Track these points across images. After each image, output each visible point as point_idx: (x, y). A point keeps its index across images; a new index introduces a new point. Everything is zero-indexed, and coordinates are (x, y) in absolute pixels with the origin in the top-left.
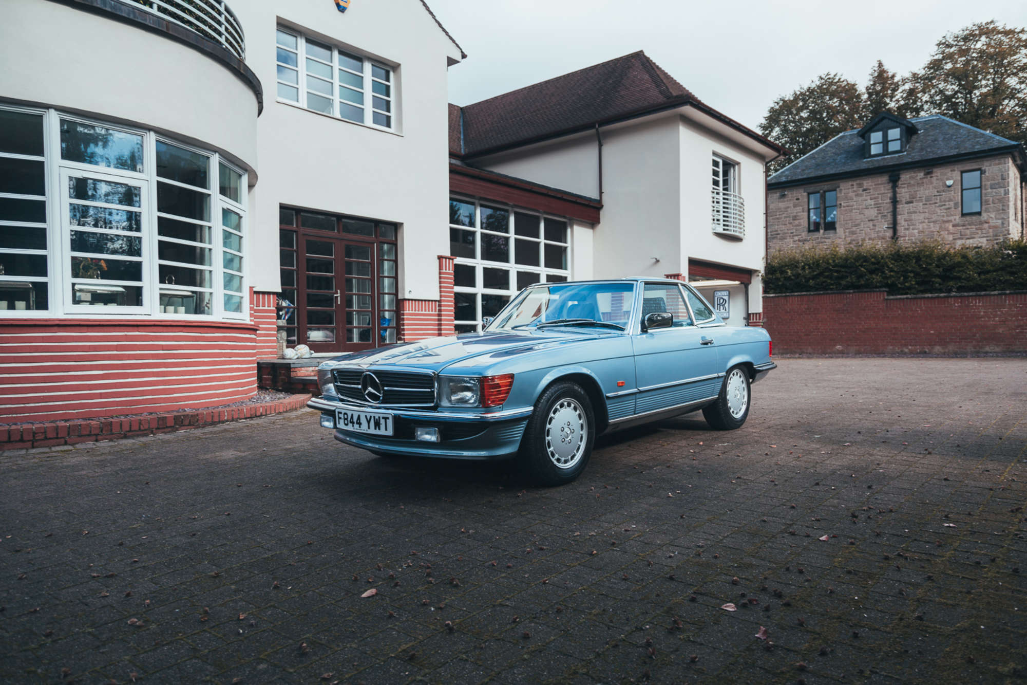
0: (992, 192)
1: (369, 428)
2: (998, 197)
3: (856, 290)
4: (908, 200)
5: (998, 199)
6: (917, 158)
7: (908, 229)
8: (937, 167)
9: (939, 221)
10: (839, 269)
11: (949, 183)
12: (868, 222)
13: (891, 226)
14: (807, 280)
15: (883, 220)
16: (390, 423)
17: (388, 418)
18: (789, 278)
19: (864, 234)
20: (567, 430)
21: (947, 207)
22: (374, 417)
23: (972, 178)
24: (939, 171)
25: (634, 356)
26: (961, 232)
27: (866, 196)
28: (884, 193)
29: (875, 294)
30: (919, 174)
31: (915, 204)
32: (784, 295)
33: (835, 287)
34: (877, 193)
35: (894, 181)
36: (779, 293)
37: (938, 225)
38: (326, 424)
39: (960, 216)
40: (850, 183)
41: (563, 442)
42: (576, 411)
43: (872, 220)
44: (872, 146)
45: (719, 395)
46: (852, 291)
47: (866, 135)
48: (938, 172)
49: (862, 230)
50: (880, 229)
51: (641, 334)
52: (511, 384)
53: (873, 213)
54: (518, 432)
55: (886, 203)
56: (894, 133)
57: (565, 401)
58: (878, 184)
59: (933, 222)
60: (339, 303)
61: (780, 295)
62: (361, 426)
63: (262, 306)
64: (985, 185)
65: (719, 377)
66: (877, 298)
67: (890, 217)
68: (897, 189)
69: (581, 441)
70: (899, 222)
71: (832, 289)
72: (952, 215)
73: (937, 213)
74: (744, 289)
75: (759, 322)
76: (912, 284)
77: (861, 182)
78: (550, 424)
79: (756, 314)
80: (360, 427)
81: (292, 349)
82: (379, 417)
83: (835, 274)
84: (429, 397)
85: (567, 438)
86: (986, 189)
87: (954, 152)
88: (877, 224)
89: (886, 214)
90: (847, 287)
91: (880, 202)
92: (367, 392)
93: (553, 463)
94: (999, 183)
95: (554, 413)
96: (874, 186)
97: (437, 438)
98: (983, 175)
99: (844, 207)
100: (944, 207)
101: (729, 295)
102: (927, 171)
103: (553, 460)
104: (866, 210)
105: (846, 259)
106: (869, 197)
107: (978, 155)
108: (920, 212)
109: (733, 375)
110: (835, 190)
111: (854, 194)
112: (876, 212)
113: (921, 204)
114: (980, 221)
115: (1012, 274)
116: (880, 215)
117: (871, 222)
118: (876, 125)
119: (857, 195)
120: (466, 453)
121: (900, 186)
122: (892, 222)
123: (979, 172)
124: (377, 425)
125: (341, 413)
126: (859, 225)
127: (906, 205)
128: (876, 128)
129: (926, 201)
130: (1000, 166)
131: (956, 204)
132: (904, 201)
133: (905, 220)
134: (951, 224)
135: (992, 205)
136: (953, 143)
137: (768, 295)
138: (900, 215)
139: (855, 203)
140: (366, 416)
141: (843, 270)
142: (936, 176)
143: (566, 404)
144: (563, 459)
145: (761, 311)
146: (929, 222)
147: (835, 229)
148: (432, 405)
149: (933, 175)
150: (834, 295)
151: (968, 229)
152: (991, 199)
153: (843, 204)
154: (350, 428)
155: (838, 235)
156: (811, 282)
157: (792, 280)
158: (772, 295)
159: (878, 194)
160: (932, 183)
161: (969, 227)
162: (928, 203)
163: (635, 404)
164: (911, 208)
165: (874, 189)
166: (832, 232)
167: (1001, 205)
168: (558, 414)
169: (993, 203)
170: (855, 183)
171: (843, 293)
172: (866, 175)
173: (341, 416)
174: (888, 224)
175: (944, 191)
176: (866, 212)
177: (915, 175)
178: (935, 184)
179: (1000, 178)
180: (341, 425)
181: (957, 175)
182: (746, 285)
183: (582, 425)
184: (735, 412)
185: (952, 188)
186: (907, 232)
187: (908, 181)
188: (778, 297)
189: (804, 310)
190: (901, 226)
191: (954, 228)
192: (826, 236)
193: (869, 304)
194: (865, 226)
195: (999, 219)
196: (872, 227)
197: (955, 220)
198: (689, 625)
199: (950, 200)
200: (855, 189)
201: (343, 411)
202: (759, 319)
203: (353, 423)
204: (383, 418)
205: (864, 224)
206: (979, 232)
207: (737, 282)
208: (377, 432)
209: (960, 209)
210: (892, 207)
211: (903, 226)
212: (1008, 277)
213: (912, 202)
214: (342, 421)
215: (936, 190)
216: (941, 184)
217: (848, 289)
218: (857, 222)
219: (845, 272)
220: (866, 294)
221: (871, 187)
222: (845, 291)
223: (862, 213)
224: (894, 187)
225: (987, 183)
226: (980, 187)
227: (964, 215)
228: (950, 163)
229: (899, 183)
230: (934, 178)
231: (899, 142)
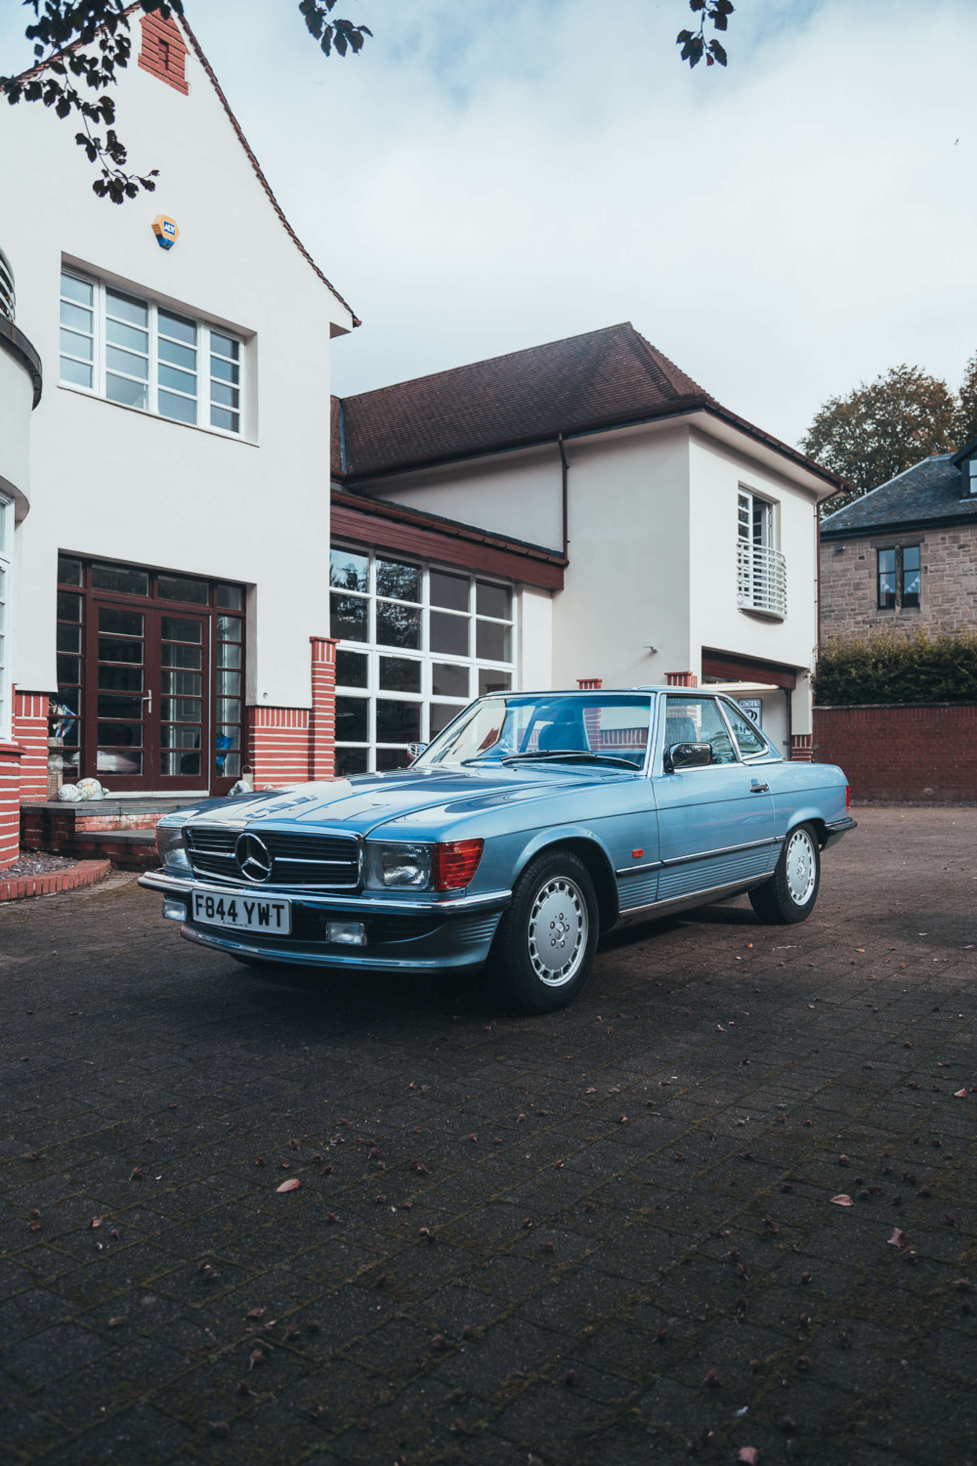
1: (250, 922)
3: (954, 703)
10: (928, 668)
12: (966, 596)
14: (881, 686)
16: (286, 914)
17: (283, 907)
18: (852, 682)
19: (960, 615)
20: (558, 926)
22: (259, 905)
25: (656, 810)
27: (964, 556)
32: (845, 707)
33: (922, 697)
36: (838, 704)
38: (173, 914)
40: (940, 536)
41: (553, 945)
42: (572, 896)
43: (972, 593)
44: (972, 480)
45: (775, 870)
46: (947, 704)
47: (963, 463)
49: (958, 609)
51: (664, 776)
52: (479, 855)
53: (974, 582)
54: (487, 930)
57: (555, 880)
60: (150, 711)
61: (839, 707)
62: (236, 918)
63: (26, 715)
65: (776, 842)
69: (579, 943)
71: (917, 700)
74: (784, 697)
75: (808, 750)
77: (956, 535)
78: (534, 917)
79: (803, 736)
80: (234, 920)
81: (73, 786)
82: (268, 905)
83: (923, 677)
84: (349, 874)
85: (559, 938)
90: (941, 698)
92: (244, 865)
93: (538, 977)
95: (541, 900)
96: (975, 542)
97: (363, 939)
99: (931, 572)
101: (762, 707)
103: (538, 972)
104: (964, 578)
105: (940, 655)
106: (968, 558)
109: (796, 838)
110: (918, 546)
111: (946, 552)
117: (971, 596)
119: (949, 555)
120: (402, 963)
124: (264, 917)
125: (202, 897)
126: (953, 600)
137: (820, 707)
139: (947, 566)
140: (245, 903)
141: (934, 671)
143: (557, 885)
144: (552, 972)
145: (810, 731)
147: (917, 605)
148: (353, 886)
150: (921, 710)
153: (929, 568)
154: (216, 921)
155: (922, 615)
156: (887, 689)
157: (858, 684)
158: (827, 708)
163: (658, 886)
165: (974, 545)
166: (912, 609)
168: (546, 901)
170: (947, 536)
171: (936, 706)
172: (964, 524)
173: (200, 901)
176: (965, 581)
180: (201, 917)
182: (787, 692)
183: (580, 918)
184: (798, 896)
188: (837, 710)
189: (876, 731)
192: (904, 615)
193: (973, 724)
194: (963, 602)
196: (972, 604)
198: (787, 1229)
200: (947, 545)
201: (206, 895)
202: (808, 745)
203: (222, 913)
204: (274, 906)
205: (961, 599)
207: (774, 687)
208: (263, 929)
214: (203, 911)
217: (942, 701)
218: (951, 595)
219: (938, 674)
220: (969, 708)
221: (971, 543)
222: (938, 703)
223: (958, 583)
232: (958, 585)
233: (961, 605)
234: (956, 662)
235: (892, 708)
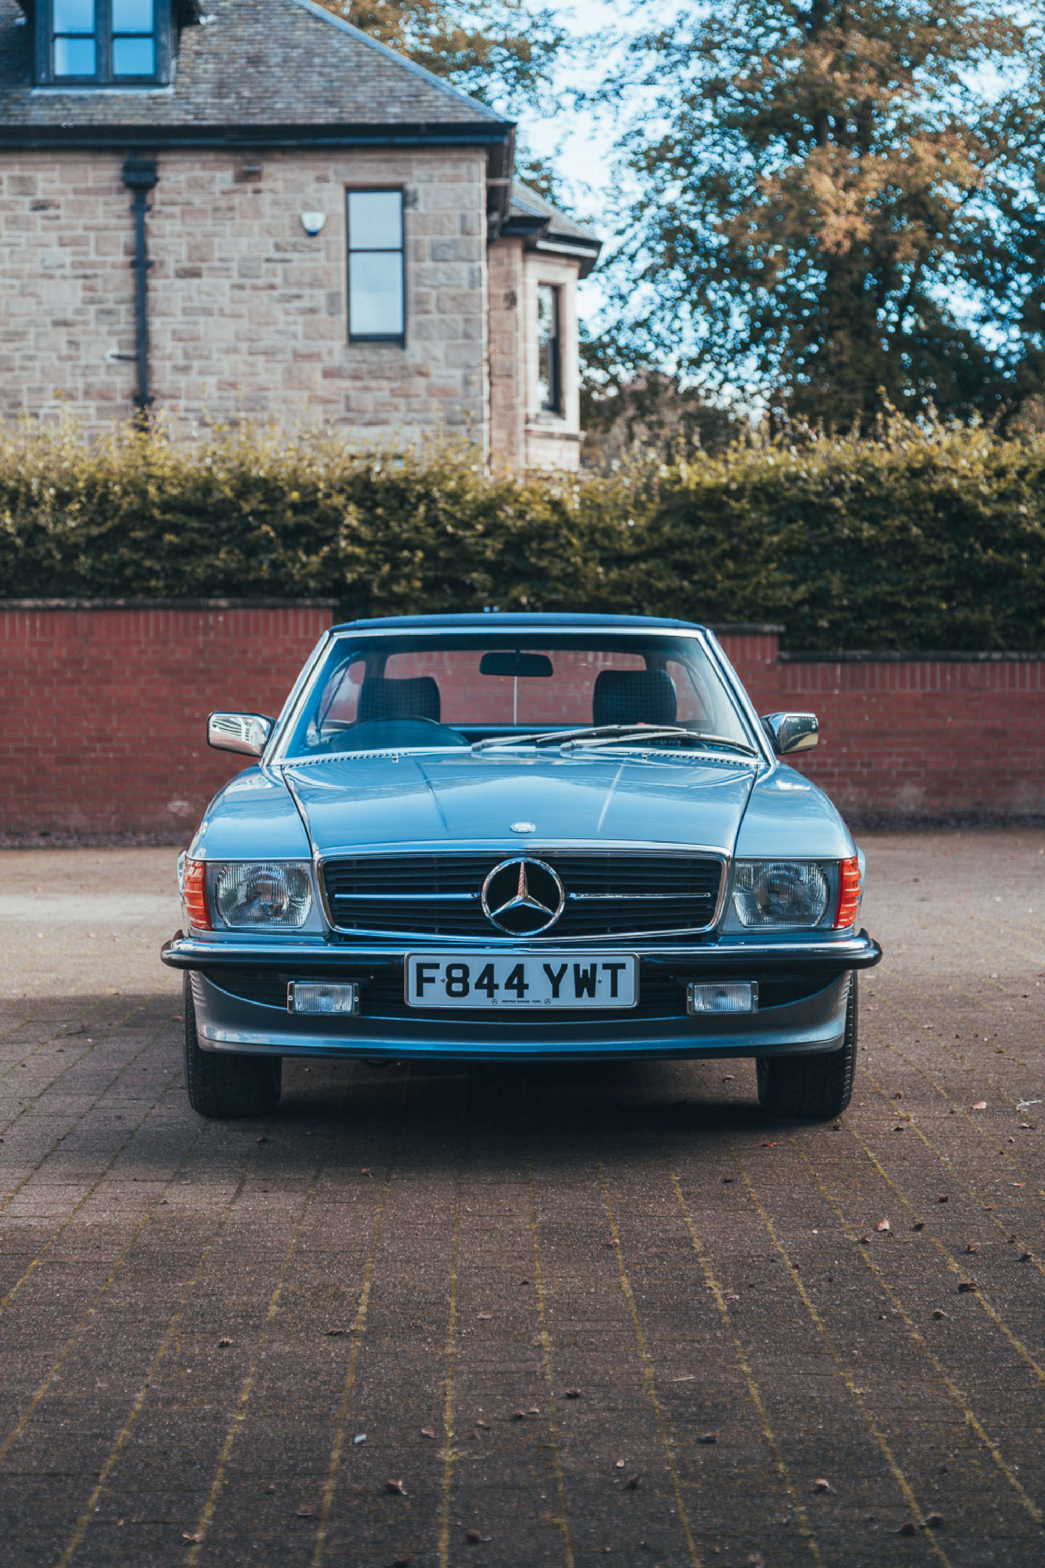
0: (435, 271)
2: (453, 291)
3: (239, 601)
4: (186, 264)
5: (454, 299)
6: (212, 118)
7: (185, 369)
8: (273, 160)
9: (281, 351)
11: (313, 220)
12: (49, 328)
13: (131, 352)
14: (71, 552)
15: (104, 329)
16: (628, 979)
17: (623, 966)
19: (38, 375)
21: (306, 303)
22: (577, 967)
23: (377, 217)
24: (280, 175)
26: (347, 398)
27: (45, 229)
28: (106, 228)
29: (301, 615)
30: (218, 175)
31: (205, 282)
33: (161, 584)
34: (81, 222)
35: (140, 186)
37: (279, 368)
39: (344, 341)
43: (65, 324)
44: (60, 44)
46: (223, 603)
48: (280, 177)
49: (31, 358)
50: (94, 362)
53: (66, 296)
55: (114, 266)
56: (134, 9)
58: (88, 192)
59: (265, 353)
62: (525, 992)
64: (417, 243)
66: (306, 631)
67: (125, 319)
68: (148, 219)
70: (155, 340)
71: (149, 592)
72: (322, 337)
73: (276, 323)
76: (413, 589)
77: (27, 174)
80: (519, 995)
82: (594, 967)
83: (169, 538)
86: (418, 260)
87: (324, 116)
88: (83, 339)
89: (110, 305)
90: (209, 588)
91: (93, 257)
94: (453, 245)
96: (71, 197)
97: (752, 1004)
98: (409, 211)
100: (296, 304)
102: (246, 168)
104: (45, 282)
106: (53, 236)
107: (398, 140)
108: (222, 314)
112: (80, 294)
113: (226, 284)
114: (403, 368)
115: (684, 570)
116: (92, 309)
117: (63, 330)
121: (157, 207)
122: (131, 337)
123: (396, 197)
124: (585, 983)
126: (19, 335)
127: (180, 283)
129: (242, 275)
130: (459, 187)
131: (332, 298)
132: (171, 267)
133: (178, 338)
134: (318, 367)
135: (435, 316)
136: (316, 83)
138: (163, 314)
140: (547, 968)
141: (195, 524)
142: (273, 191)
146: (251, 354)
148: (710, 928)
149: (262, 185)
150: (161, 614)
151: (367, 389)
152: (434, 294)
154: (477, 1001)
156: (84, 562)
157: (14, 548)
159: (86, 228)
160: (258, 213)
161: (372, 383)
162: (247, 282)
164: (195, 295)
165: (69, 204)
167: (459, 317)
169: (441, 311)
170: (5, 175)
171: (198, 609)
172: (44, 149)
173: (427, 973)
174: (120, 345)
175: (295, 248)
176: (44, 288)
177: (206, 174)
178: (267, 220)
179: (457, 226)
181: (333, 192)
185: (320, 241)
186: (183, 381)
187: (185, 196)
189: (56, 665)
190: (162, 358)
191: (327, 382)
193: (280, 650)
194: (43, 343)
195: (455, 366)
196: (65, 350)
197: (330, 353)
199: (314, 283)
201: (446, 962)
203: (489, 988)
204: (606, 966)
205: (38, 335)
206: (401, 402)
209: (344, 317)
210: (131, 282)
211: (170, 357)
212: (675, 582)
213: (195, 274)
214: (440, 987)
215: (271, 241)
216: (287, 221)
217: (209, 596)
218: (16, 324)
219: (201, 532)
220: (271, 615)
221: (61, 200)
222: (203, 601)
223: (32, 294)
224: (140, 208)
225: (423, 239)
226: (403, 251)
227: (354, 340)
228: (315, 149)
229: (157, 196)
230: (266, 198)
231: (149, 43)
232: (33, 300)
233: (38, 349)
234: (247, 508)
235: (95, 609)
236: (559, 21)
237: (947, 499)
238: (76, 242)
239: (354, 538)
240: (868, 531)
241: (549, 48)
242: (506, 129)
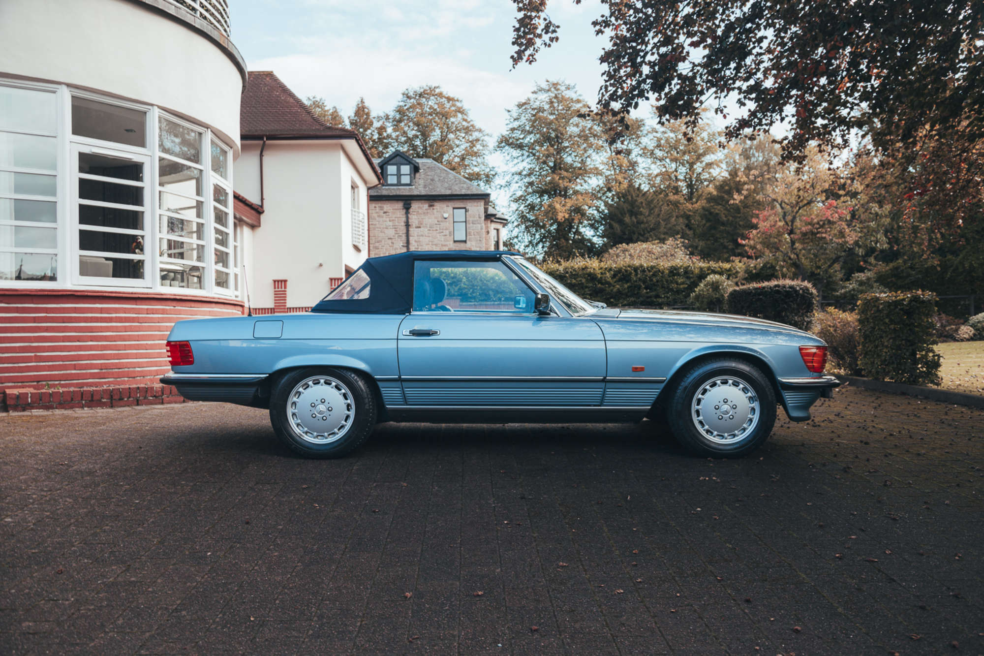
0: (473, 226)
2: (477, 231)
4: (418, 225)
6: (423, 193)
7: (417, 248)
8: (437, 202)
9: (439, 244)
11: (446, 215)
12: (387, 240)
13: (405, 245)
15: (400, 240)
19: (385, 250)
21: (444, 234)
23: (460, 214)
27: (386, 218)
28: (400, 217)
30: (425, 206)
31: (422, 229)
35: (407, 208)
37: (438, 248)
39: (453, 242)
43: (391, 239)
44: (389, 176)
47: (385, 166)
48: (438, 205)
49: (383, 246)
50: (397, 247)
53: (391, 232)
55: (401, 226)
56: (406, 169)
58: (396, 209)
67: (404, 238)
68: (409, 215)
70: (411, 242)
72: (448, 241)
73: (438, 238)
77: (382, 206)
86: (469, 224)
87: (448, 192)
88: (395, 242)
89: (401, 234)
91: (397, 224)
94: (477, 220)
96: (392, 210)
98: (467, 213)
100: (442, 234)
102: (431, 204)
104: (386, 229)
106: (388, 219)
107: (465, 197)
108: (426, 236)
112: (394, 232)
113: (426, 230)
114: (466, 248)
116: (397, 235)
118: (390, 160)
119: (379, 216)
121: (411, 213)
122: (405, 241)
123: (464, 210)
126: (380, 241)
127: (416, 229)
128: (391, 162)
129: (430, 227)
130: (478, 208)
131: (450, 233)
132: (414, 226)
133: (416, 241)
134: (447, 248)
135: (473, 236)
136: (446, 185)
138: (413, 236)
139: (378, 223)
142: (437, 209)
146: (432, 245)
149: (434, 208)
152: (472, 231)
159: (395, 217)
160: (434, 214)
162: (431, 229)
164: (420, 232)
165: (392, 212)
167: (478, 237)
170: (377, 206)
172: (386, 200)
174: (403, 243)
175: (442, 221)
176: (386, 231)
177: (422, 205)
178: (436, 215)
179: (477, 216)
181: (450, 209)
185: (447, 220)
187: (417, 210)
190: (412, 246)
194: (386, 243)
195: (477, 247)
196: (391, 244)
197: (450, 245)
199: (446, 229)
200: (378, 211)
205: (385, 241)
209: (453, 237)
210: (405, 229)
211: (414, 246)
213: (420, 227)
215: (436, 220)
216: (440, 215)
218: (380, 239)
221: (390, 211)
223: (384, 232)
224: (407, 213)
225: (470, 219)
226: (466, 222)
227: (455, 241)
228: (446, 200)
229: (411, 210)
230: (435, 211)
231: (409, 176)
236: (496, 169)
237: (590, 274)
238: (393, 220)
239: (465, 284)
240: (574, 281)
241: (494, 176)
242: (488, 195)
